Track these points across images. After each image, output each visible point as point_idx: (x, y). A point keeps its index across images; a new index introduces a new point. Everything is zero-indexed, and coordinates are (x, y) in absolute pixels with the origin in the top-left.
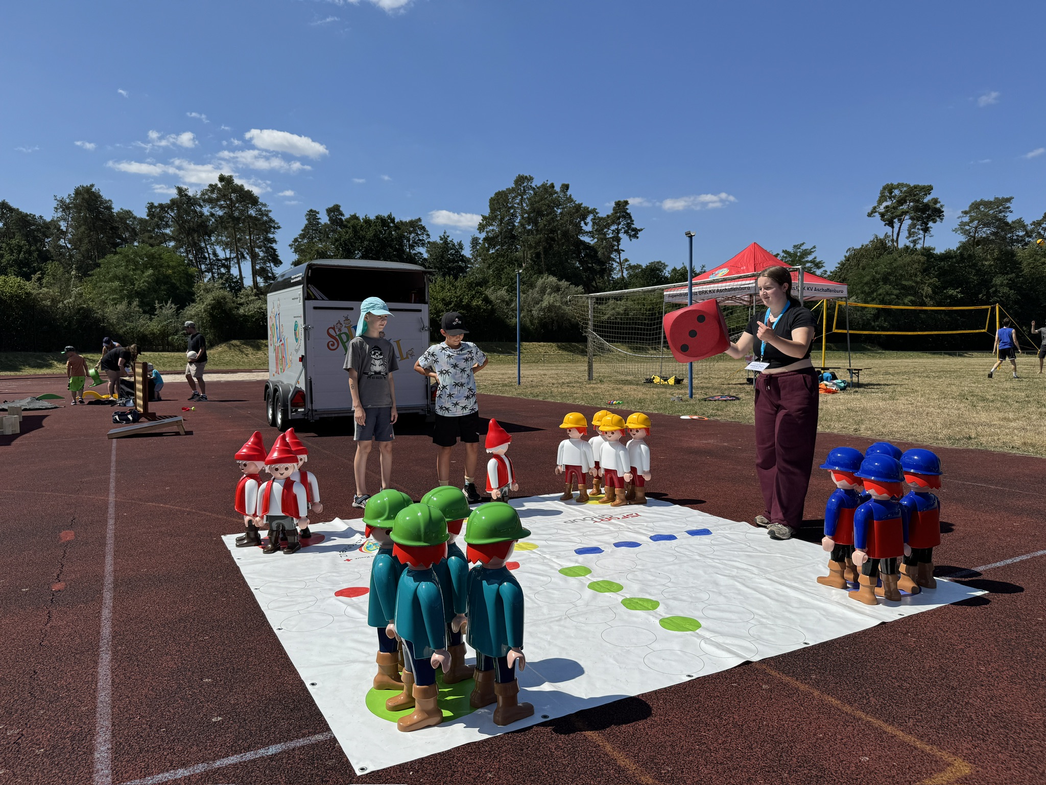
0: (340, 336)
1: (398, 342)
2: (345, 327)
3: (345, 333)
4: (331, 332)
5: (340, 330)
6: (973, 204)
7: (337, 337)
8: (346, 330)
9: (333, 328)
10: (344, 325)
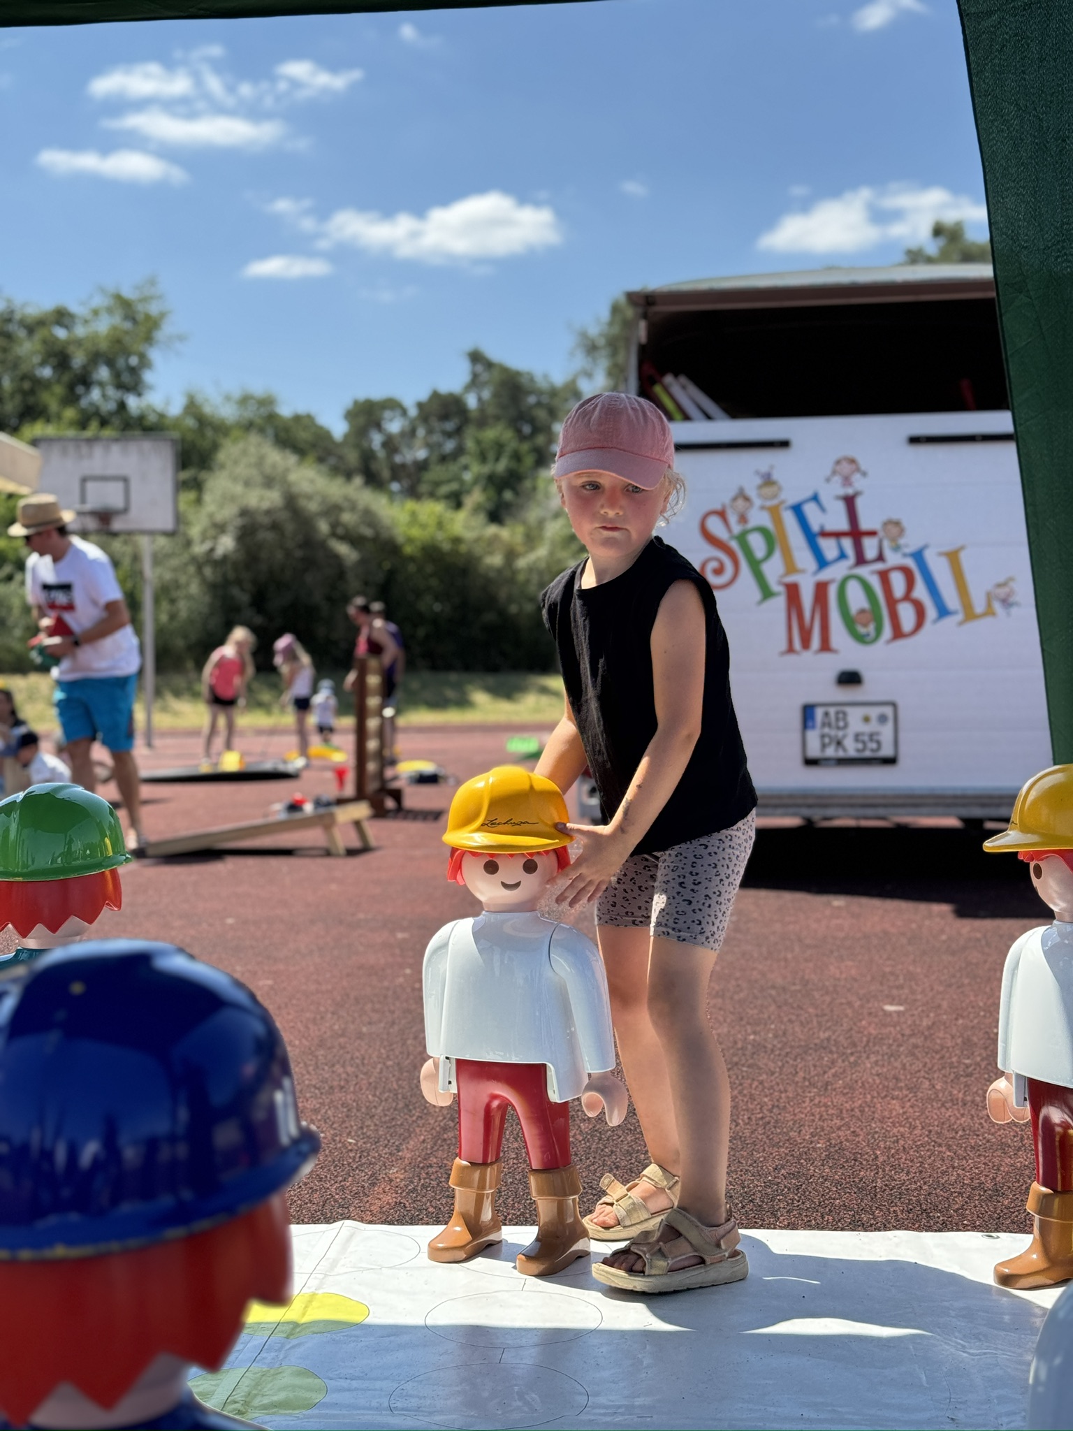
0: (742, 539)
1: (953, 557)
2: (763, 508)
3: (762, 530)
4: (715, 526)
5: (743, 519)
7: (734, 545)
8: (763, 519)
9: (722, 514)
10: (757, 502)
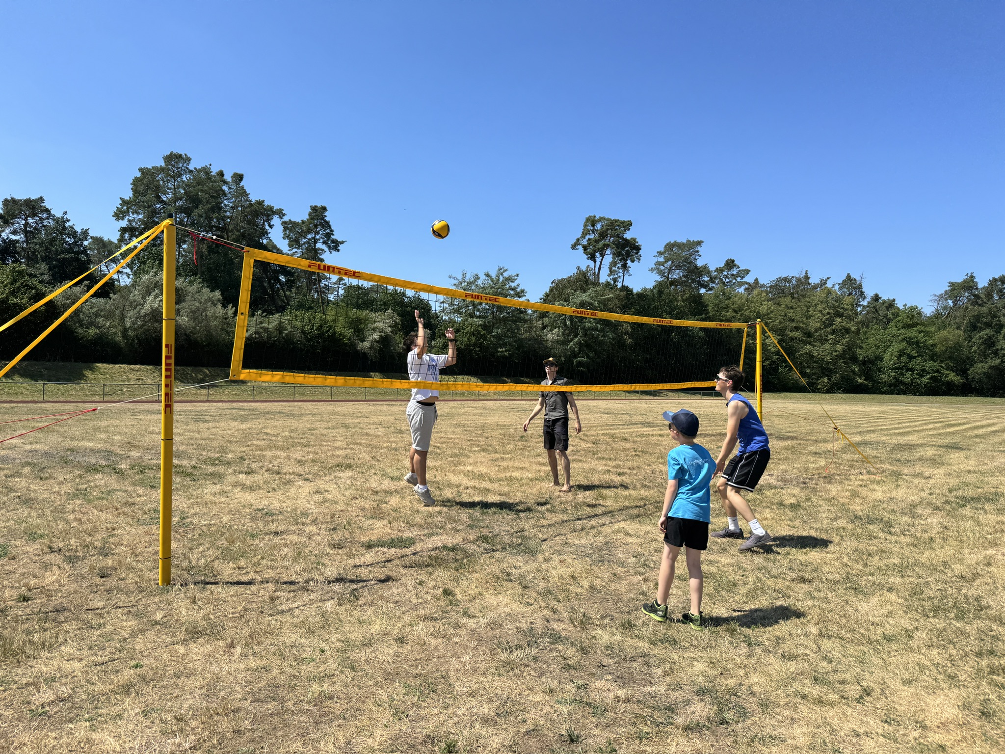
6: (667, 245)
